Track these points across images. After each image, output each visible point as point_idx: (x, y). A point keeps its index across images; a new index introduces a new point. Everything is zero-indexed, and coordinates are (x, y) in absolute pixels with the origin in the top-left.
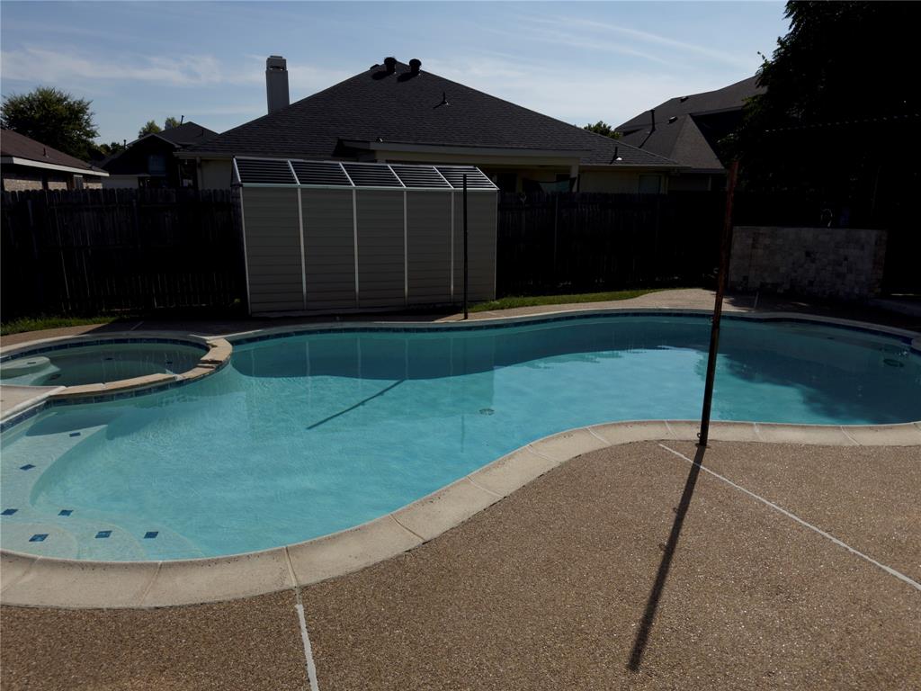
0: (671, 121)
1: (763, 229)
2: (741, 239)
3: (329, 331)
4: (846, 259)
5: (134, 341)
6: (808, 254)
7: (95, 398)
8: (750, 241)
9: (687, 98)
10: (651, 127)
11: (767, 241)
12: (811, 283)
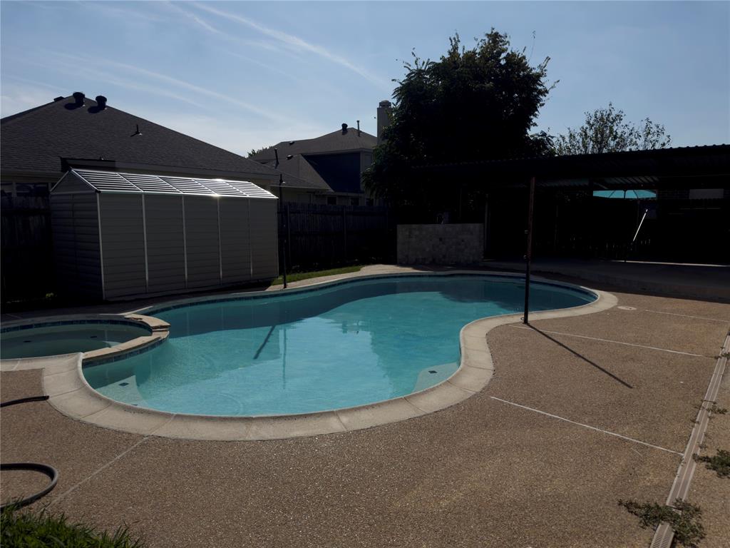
0: (289, 158)
1: (414, 226)
2: (402, 231)
3: (197, 304)
4: (463, 241)
5: (39, 325)
6: (441, 239)
7: (115, 357)
8: (407, 233)
9: (294, 142)
10: (275, 161)
11: (417, 233)
12: (444, 257)
